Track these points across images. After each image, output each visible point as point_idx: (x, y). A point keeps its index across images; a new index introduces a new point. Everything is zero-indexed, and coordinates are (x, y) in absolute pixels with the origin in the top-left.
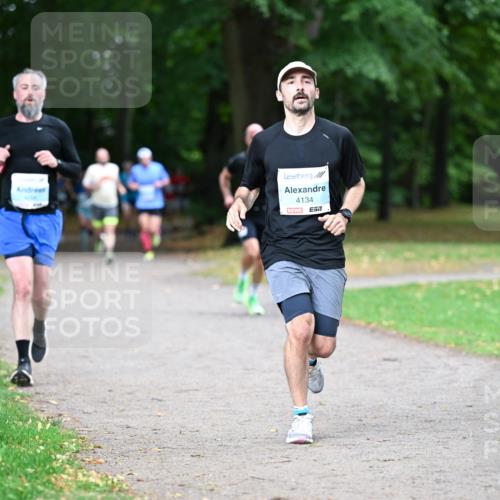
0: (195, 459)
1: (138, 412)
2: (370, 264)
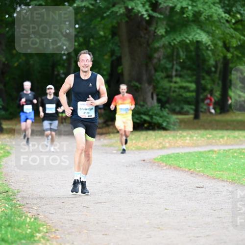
0: (104, 236)
1: (76, 213)
2: (190, 140)
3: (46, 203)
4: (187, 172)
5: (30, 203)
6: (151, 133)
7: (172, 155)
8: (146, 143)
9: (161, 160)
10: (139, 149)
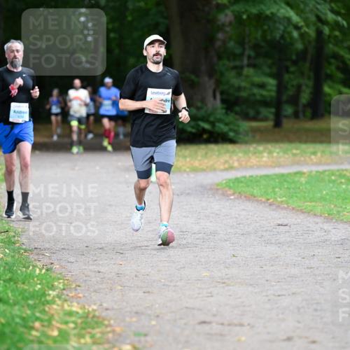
0: (146, 294)
1: (106, 262)
2: (268, 157)
3: (62, 247)
4: (264, 202)
5: (39, 247)
6: (212, 147)
7: (243, 179)
8: (206, 161)
9: (227, 186)
10: (195, 170)
